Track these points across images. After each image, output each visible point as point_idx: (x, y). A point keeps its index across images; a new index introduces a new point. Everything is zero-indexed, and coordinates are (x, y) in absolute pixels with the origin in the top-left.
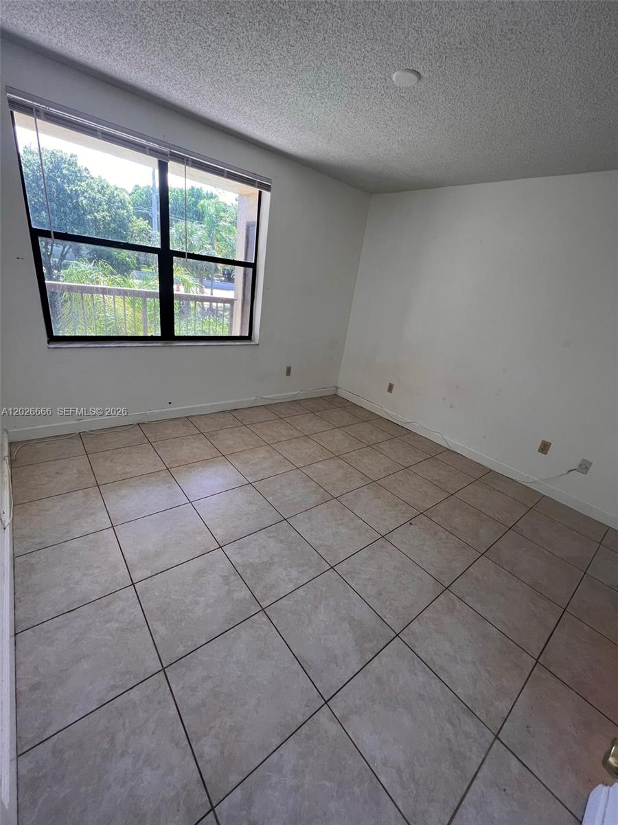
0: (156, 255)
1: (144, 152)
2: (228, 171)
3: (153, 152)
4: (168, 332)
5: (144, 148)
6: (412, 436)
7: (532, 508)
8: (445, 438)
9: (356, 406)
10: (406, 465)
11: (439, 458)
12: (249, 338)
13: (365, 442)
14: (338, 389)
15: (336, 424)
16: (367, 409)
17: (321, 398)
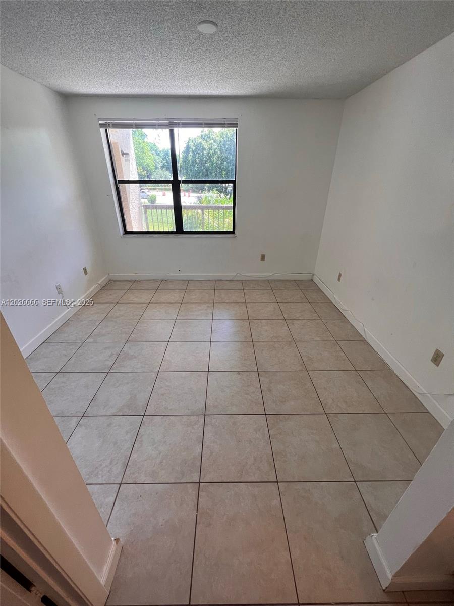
0: (171, 185)
1: (156, 128)
2: (205, 123)
3: (162, 126)
4: (179, 229)
5: (155, 125)
6: (342, 322)
7: (385, 413)
8: (365, 329)
9: (319, 290)
10: (298, 339)
11: (341, 344)
12: (233, 232)
13: (285, 316)
14: (313, 275)
15: (279, 300)
16: (326, 295)
17: (295, 280)
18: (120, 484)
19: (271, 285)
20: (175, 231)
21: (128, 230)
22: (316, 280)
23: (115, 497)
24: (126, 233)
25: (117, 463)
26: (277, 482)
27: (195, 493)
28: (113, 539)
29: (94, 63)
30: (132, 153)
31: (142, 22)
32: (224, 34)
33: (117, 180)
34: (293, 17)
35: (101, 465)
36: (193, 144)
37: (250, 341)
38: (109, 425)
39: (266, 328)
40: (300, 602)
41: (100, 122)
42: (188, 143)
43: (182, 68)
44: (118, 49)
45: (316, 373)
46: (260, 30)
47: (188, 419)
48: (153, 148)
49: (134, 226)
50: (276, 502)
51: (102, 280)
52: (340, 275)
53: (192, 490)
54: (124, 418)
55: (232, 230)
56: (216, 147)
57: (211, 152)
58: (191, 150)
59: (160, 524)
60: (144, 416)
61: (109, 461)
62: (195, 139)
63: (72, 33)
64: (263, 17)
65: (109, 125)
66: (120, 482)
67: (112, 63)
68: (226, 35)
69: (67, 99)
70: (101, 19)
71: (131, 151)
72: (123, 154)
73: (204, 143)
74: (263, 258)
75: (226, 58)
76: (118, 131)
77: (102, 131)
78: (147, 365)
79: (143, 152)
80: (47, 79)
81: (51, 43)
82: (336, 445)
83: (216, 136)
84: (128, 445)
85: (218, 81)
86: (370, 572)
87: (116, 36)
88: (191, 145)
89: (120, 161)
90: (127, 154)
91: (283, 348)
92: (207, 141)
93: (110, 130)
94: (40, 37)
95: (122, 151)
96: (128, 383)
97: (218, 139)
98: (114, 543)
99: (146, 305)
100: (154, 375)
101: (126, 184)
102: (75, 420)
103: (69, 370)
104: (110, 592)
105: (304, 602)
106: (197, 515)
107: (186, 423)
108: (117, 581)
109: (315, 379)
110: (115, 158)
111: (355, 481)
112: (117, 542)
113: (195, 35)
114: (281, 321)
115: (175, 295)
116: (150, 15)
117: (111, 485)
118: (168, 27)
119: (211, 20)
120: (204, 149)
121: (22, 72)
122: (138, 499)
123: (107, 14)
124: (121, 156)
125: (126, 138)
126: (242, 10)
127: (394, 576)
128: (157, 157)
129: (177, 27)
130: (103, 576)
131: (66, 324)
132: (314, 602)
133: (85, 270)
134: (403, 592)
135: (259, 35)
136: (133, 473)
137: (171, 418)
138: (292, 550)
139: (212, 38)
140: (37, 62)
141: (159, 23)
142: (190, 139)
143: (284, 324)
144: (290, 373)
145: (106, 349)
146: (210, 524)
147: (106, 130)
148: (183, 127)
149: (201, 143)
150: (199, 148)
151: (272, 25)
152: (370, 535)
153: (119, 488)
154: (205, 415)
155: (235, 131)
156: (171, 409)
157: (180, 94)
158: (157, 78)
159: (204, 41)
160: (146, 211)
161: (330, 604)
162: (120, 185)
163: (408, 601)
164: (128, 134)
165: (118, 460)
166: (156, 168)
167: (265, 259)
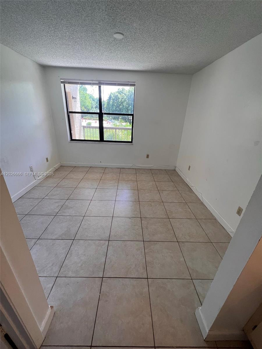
4: (102, 139)
5: (91, 83)
6: (190, 193)
7: (211, 242)
8: (203, 196)
9: (179, 176)
10: (165, 201)
11: (189, 204)
12: (131, 142)
13: (159, 188)
14: (176, 167)
15: (156, 180)
16: (182, 178)
17: (165, 170)
18: (57, 277)
19: (152, 172)
20: (99, 140)
21: (73, 138)
22: (177, 169)
23: (53, 284)
24: (72, 140)
25: (56, 265)
26: (147, 278)
27: (100, 283)
28: (49, 306)
29: (60, 50)
30: (78, 98)
31: (85, 32)
32: (127, 39)
33: (69, 111)
34: (162, 32)
35: (47, 266)
36: (113, 95)
37: (137, 202)
38: (53, 244)
39: (148, 194)
40: (156, 346)
41: (61, 80)
42: (111, 95)
43: (106, 55)
44: (72, 44)
45: (173, 220)
46: (145, 38)
47: (99, 242)
48: (91, 97)
49: (76, 137)
50: (146, 289)
51: (57, 166)
52: (190, 167)
53: (98, 282)
54: (62, 241)
55: (131, 141)
56: (126, 98)
57: (123, 100)
58: (112, 98)
59: (78, 300)
60: (74, 240)
61: (51, 264)
62: (114, 93)
63: (49, 35)
64: (147, 32)
65: (66, 82)
66: (57, 276)
67: (69, 50)
68: (128, 40)
69: (44, 68)
70: (64, 29)
71: (78, 97)
72: (73, 98)
73: (119, 96)
74: (148, 156)
75: (129, 51)
76: (71, 86)
77: (62, 85)
78: (78, 212)
79: (85, 99)
80: (34, 57)
81: (37, 40)
82: (182, 259)
83: (126, 92)
84: (63, 256)
85: (125, 62)
86: (197, 330)
87: (72, 37)
88: (112, 96)
89: (71, 101)
90: (75, 98)
91: (156, 206)
92: (121, 94)
93: (66, 85)
94: (32, 36)
95: (72, 96)
96: (66, 222)
97: (127, 94)
98: (50, 308)
99: (80, 180)
100: (82, 218)
101: (73, 114)
102: (34, 241)
103: (33, 213)
104: (45, 338)
105: (158, 346)
106: (100, 295)
107: (98, 244)
108: (50, 332)
109: (173, 223)
110: (68, 100)
111: (192, 279)
112: (52, 308)
113: (112, 39)
114: (156, 191)
115: (97, 175)
116: (89, 28)
117: (52, 277)
118: (99, 34)
119: (120, 32)
120: (119, 98)
121: (21, 53)
122: (66, 285)
123: (67, 27)
124: (72, 99)
125: (75, 90)
126: (136, 28)
127: (210, 331)
128: (93, 102)
129: (103, 35)
130: (42, 326)
131: (34, 188)
132: (163, 346)
133: (47, 159)
134: (215, 341)
135: (145, 41)
136: (65, 271)
137: (89, 241)
138: (153, 316)
139: (121, 41)
140: (30, 48)
141: (94, 32)
142: (111, 93)
143: (157, 193)
144: (159, 219)
145: (55, 203)
146: (107, 301)
147: (64, 85)
148: (106, 85)
149: (117, 95)
150: (117, 98)
151: (152, 36)
152: (198, 307)
153: (56, 279)
154: (109, 240)
155: (134, 88)
156: (90, 237)
157: (105, 68)
158: (92, 59)
159: (117, 42)
160: (84, 129)
161: (173, 347)
162: (70, 114)
163: (218, 346)
164: (77, 88)
165: (57, 263)
166: (92, 108)
167: (149, 157)
